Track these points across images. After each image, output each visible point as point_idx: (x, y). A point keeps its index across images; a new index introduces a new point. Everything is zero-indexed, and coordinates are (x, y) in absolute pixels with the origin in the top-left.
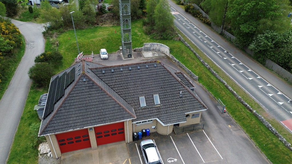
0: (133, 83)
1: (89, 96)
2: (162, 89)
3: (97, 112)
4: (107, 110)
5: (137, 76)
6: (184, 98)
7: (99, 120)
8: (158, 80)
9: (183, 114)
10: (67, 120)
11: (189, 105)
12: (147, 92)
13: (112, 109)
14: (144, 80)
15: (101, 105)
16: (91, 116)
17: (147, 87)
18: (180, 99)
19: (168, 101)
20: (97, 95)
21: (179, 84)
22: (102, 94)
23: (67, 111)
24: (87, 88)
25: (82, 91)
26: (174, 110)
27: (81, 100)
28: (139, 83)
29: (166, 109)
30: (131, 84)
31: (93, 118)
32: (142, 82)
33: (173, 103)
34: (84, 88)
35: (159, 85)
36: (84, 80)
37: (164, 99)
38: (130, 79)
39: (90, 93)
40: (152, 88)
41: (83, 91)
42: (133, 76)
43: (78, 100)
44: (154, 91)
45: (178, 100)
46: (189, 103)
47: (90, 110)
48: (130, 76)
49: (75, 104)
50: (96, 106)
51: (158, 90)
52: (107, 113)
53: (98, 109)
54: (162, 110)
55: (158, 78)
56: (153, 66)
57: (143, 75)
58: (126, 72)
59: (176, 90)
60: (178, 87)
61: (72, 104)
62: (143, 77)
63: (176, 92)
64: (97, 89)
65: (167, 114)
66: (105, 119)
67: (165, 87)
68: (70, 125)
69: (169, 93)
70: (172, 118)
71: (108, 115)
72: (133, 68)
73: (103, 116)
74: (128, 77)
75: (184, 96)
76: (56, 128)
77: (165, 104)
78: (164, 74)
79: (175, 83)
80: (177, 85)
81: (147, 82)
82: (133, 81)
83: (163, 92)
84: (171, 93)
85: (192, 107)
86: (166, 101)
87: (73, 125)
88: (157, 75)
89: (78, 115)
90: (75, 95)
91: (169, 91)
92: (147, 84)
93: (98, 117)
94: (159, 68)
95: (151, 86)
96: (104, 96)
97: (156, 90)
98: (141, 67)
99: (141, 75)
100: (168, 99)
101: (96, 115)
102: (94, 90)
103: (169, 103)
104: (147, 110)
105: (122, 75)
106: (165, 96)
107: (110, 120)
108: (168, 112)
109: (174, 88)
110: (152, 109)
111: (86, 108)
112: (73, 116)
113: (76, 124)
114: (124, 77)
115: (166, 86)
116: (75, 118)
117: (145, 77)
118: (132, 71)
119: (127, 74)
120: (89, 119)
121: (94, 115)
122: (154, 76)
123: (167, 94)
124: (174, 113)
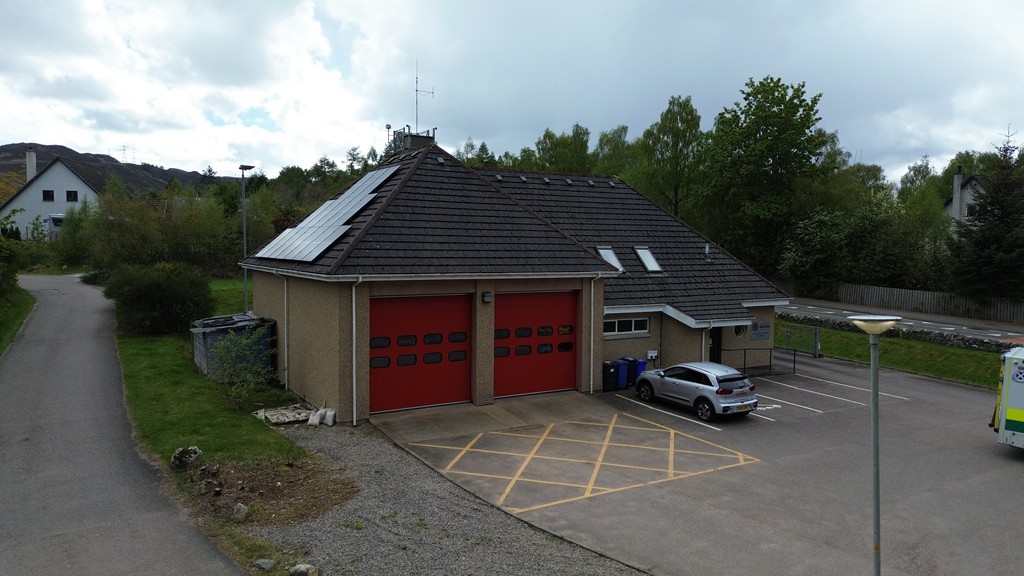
0: (566, 215)
1: (465, 199)
2: (651, 239)
3: (500, 240)
4: (529, 240)
5: (570, 199)
6: (720, 267)
7: (515, 261)
8: (632, 217)
9: (737, 302)
10: (413, 246)
11: (740, 284)
12: (612, 239)
13: (543, 241)
14: (594, 211)
15: (508, 227)
16: (486, 247)
17: (607, 227)
18: (710, 268)
19: (679, 268)
20: (488, 201)
21: (691, 234)
22: (502, 201)
23: (406, 224)
24: (454, 180)
25: (440, 186)
26: (706, 292)
27: (442, 205)
28: (584, 216)
29: (682, 287)
30: (560, 215)
31: (492, 254)
32: (589, 216)
33: (696, 273)
34: (445, 180)
35: (639, 228)
36: (441, 160)
37: (666, 262)
38: (553, 204)
39: (468, 193)
40: (623, 233)
41: (445, 186)
42: (559, 198)
43: (434, 204)
44: (631, 239)
45: (705, 268)
46: (737, 279)
47: (479, 233)
48: (552, 198)
49: (426, 211)
50: (493, 226)
51: (641, 239)
52: (532, 247)
53: (501, 233)
54: (673, 287)
55: (631, 212)
56: (605, 185)
57: (589, 200)
58: (537, 186)
59: (689, 245)
60: (692, 240)
61: (418, 210)
62: (588, 205)
63: (691, 251)
64: (482, 188)
65: (690, 299)
66: (531, 261)
67: (656, 234)
68: (426, 262)
69: (675, 251)
70: (711, 308)
71: (536, 254)
72: (554, 182)
73: (523, 254)
74: (548, 198)
75: (717, 262)
76: (382, 261)
77: (675, 274)
78: (642, 207)
79: (680, 229)
80: (686, 234)
81: (603, 216)
82: (565, 209)
83: (657, 245)
84: (680, 251)
85: (751, 290)
86: (674, 268)
87: (436, 262)
88: (626, 206)
89: (446, 239)
90: (421, 190)
91: (673, 245)
92: (607, 222)
93: (507, 254)
94: (623, 191)
95: (618, 228)
96: (510, 208)
97: (636, 239)
98: (575, 183)
99: (582, 199)
100: (677, 262)
101: (500, 247)
102: (473, 187)
103: (686, 274)
104: (630, 281)
105: (530, 191)
106: (666, 257)
107: (548, 267)
108: (690, 292)
109: (682, 240)
110: (643, 281)
111: (464, 226)
112: (430, 239)
113: (444, 262)
114: (535, 197)
115: (659, 234)
116: (438, 246)
117: (594, 205)
118: (552, 187)
119: (541, 192)
120: (484, 254)
121: (493, 247)
122: (616, 206)
123: (670, 251)
124: (708, 298)
